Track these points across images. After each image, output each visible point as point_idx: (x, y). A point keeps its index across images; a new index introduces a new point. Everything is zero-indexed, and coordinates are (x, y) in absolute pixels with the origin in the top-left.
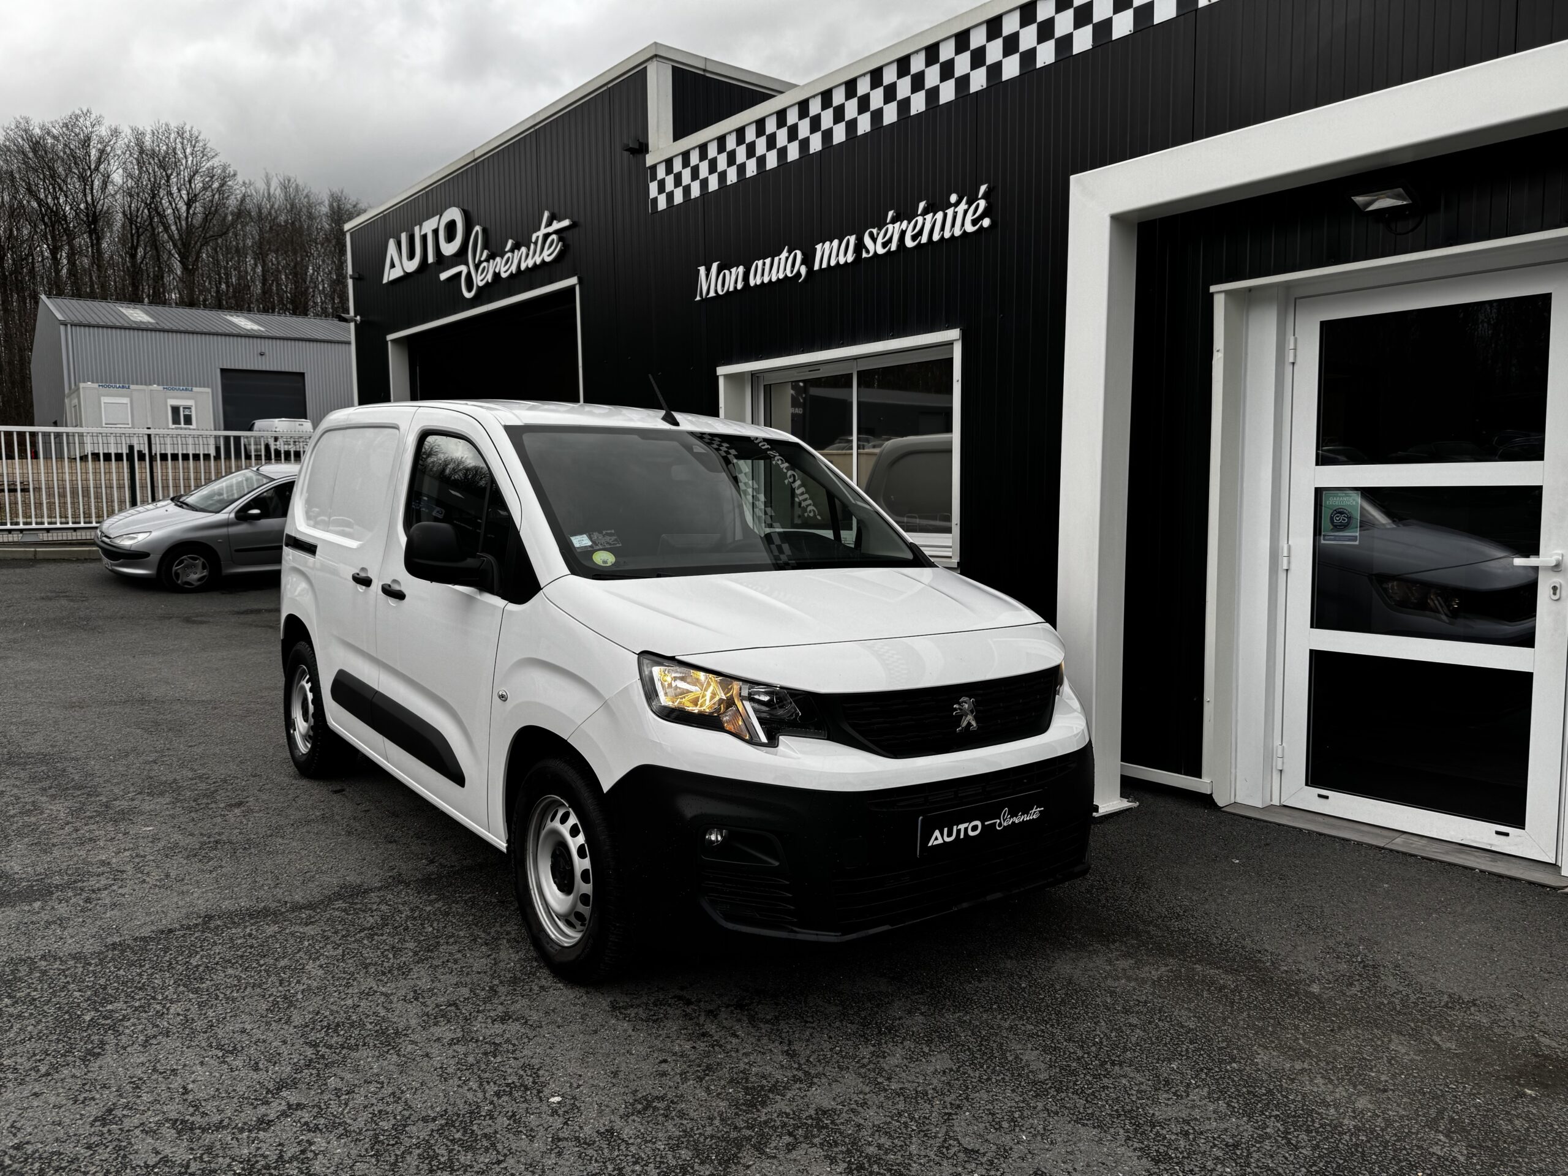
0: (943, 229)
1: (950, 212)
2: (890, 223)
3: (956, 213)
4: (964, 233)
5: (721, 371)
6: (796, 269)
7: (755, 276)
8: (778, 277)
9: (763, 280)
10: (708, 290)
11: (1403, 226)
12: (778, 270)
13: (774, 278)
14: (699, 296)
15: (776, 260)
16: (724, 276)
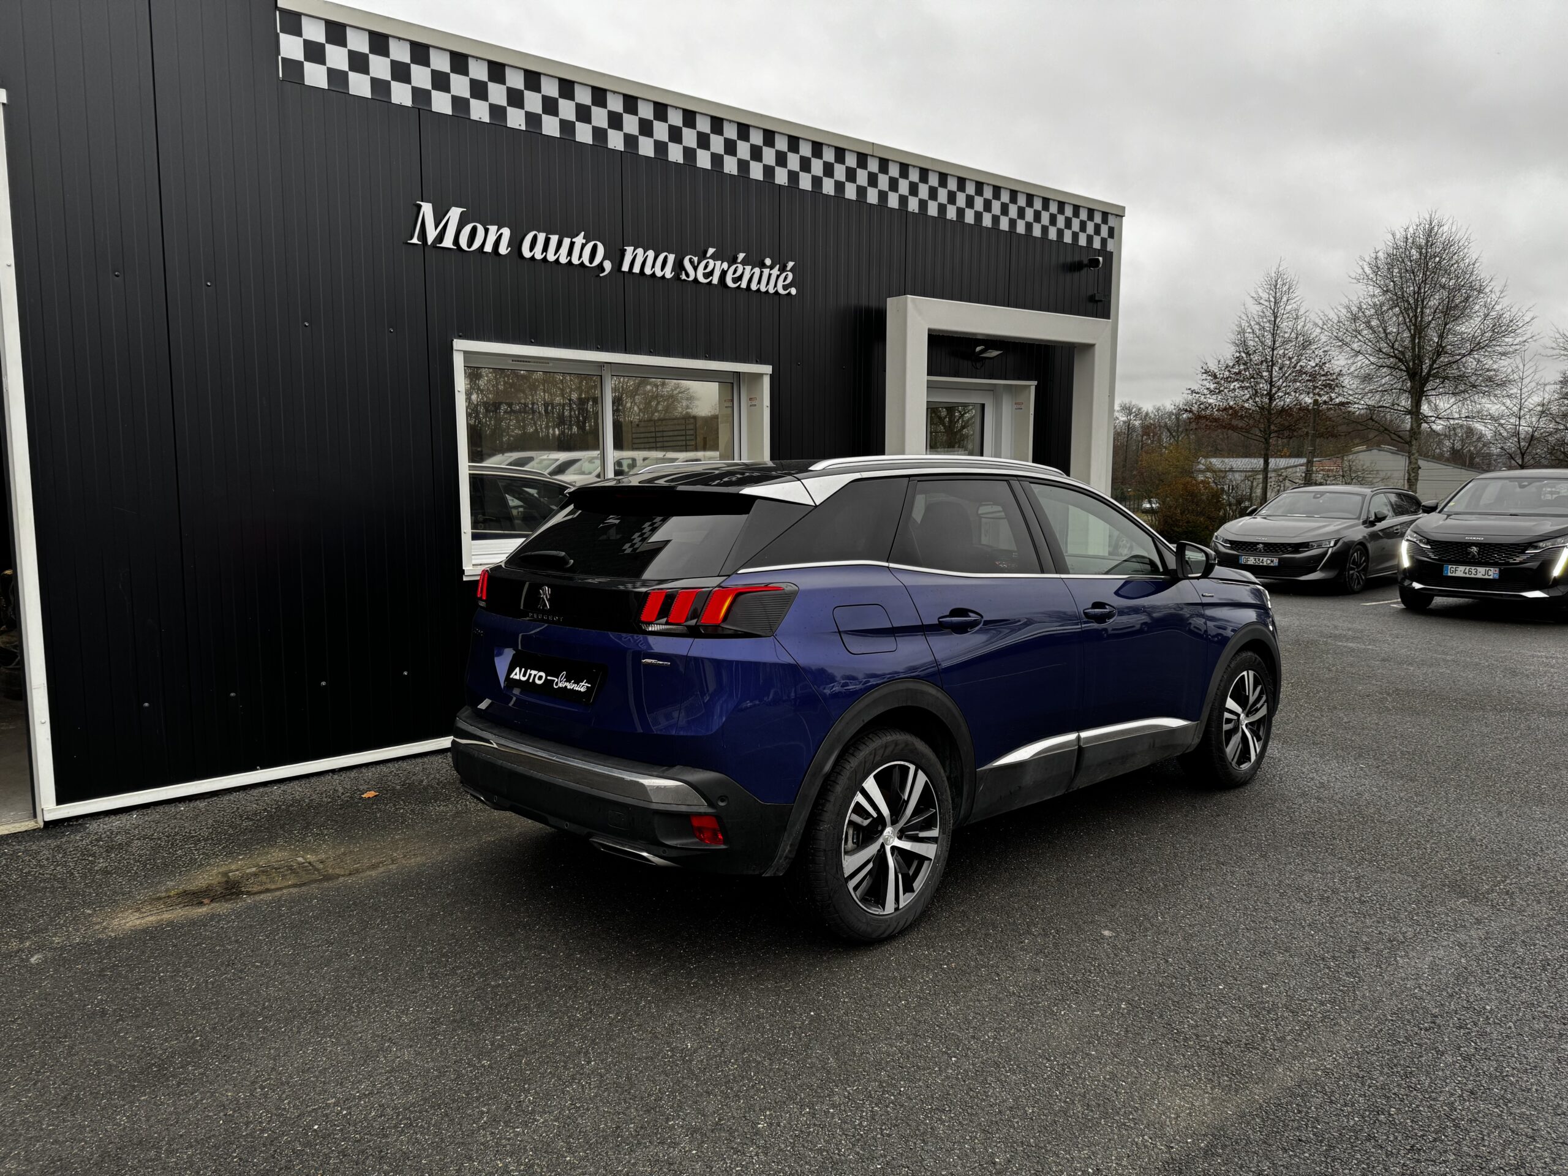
0: (759, 282)
1: (766, 271)
2: (712, 257)
3: (770, 275)
4: (777, 293)
5: (461, 345)
6: (597, 261)
7: (532, 248)
8: (570, 260)
9: (546, 256)
10: (440, 237)
11: (978, 365)
12: (570, 253)
13: (563, 260)
14: (418, 240)
15: (567, 242)
16: (474, 230)
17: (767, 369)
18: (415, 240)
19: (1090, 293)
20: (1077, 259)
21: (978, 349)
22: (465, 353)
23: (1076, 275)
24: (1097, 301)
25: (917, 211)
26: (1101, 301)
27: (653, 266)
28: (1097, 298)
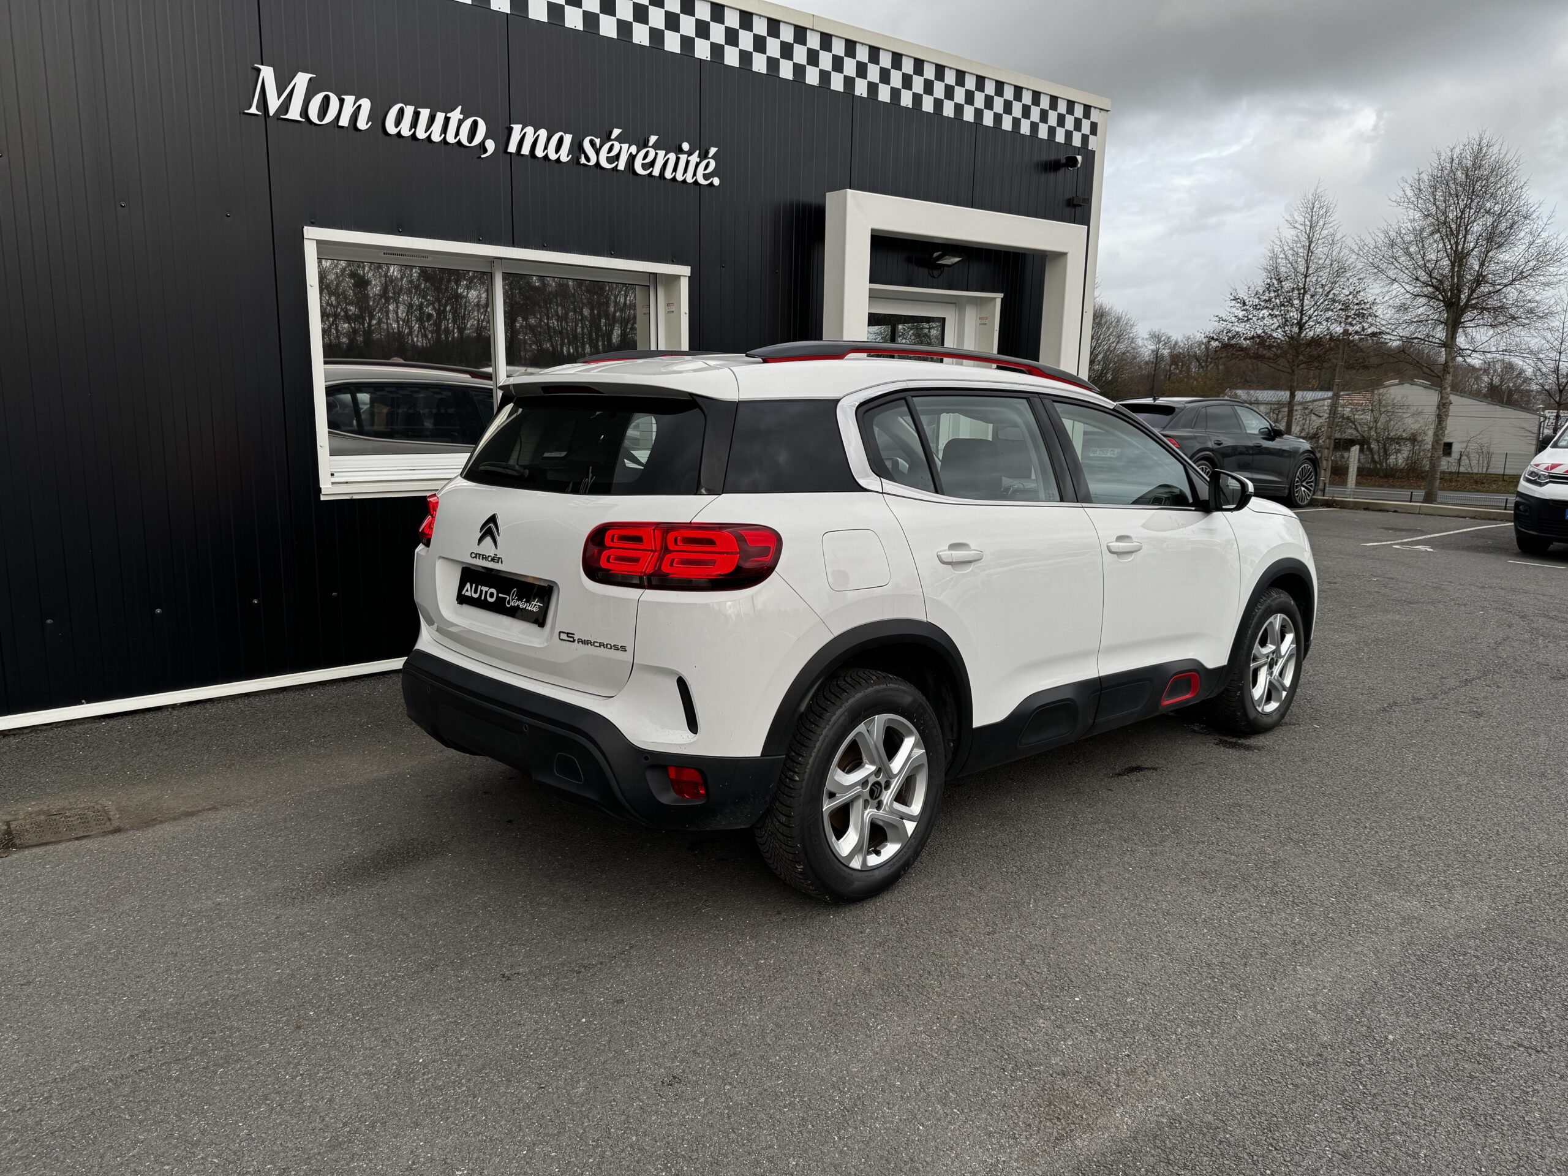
1: (683, 157)
2: (616, 139)
3: (688, 162)
4: (696, 182)
5: (312, 234)
6: (477, 141)
7: (398, 122)
8: (445, 138)
9: (415, 132)
10: (285, 107)
11: (936, 273)
12: (445, 130)
13: (436, 138)
14: (258, 108)
15: (440, 117)
16: (326, 101)
17: (685, 271)
18: (253, 110)
19: (1068, 196)
20: (1053, 157)
21: (936, 254)
22: (319, 242)
23: (1052, 176)
24: (1075, 206)
25: (865, 95)
26: (1080, 205)
27: (546, 148)
28: (1075, 203)
